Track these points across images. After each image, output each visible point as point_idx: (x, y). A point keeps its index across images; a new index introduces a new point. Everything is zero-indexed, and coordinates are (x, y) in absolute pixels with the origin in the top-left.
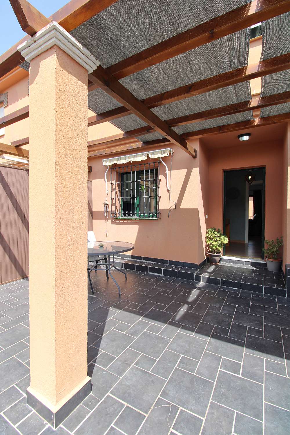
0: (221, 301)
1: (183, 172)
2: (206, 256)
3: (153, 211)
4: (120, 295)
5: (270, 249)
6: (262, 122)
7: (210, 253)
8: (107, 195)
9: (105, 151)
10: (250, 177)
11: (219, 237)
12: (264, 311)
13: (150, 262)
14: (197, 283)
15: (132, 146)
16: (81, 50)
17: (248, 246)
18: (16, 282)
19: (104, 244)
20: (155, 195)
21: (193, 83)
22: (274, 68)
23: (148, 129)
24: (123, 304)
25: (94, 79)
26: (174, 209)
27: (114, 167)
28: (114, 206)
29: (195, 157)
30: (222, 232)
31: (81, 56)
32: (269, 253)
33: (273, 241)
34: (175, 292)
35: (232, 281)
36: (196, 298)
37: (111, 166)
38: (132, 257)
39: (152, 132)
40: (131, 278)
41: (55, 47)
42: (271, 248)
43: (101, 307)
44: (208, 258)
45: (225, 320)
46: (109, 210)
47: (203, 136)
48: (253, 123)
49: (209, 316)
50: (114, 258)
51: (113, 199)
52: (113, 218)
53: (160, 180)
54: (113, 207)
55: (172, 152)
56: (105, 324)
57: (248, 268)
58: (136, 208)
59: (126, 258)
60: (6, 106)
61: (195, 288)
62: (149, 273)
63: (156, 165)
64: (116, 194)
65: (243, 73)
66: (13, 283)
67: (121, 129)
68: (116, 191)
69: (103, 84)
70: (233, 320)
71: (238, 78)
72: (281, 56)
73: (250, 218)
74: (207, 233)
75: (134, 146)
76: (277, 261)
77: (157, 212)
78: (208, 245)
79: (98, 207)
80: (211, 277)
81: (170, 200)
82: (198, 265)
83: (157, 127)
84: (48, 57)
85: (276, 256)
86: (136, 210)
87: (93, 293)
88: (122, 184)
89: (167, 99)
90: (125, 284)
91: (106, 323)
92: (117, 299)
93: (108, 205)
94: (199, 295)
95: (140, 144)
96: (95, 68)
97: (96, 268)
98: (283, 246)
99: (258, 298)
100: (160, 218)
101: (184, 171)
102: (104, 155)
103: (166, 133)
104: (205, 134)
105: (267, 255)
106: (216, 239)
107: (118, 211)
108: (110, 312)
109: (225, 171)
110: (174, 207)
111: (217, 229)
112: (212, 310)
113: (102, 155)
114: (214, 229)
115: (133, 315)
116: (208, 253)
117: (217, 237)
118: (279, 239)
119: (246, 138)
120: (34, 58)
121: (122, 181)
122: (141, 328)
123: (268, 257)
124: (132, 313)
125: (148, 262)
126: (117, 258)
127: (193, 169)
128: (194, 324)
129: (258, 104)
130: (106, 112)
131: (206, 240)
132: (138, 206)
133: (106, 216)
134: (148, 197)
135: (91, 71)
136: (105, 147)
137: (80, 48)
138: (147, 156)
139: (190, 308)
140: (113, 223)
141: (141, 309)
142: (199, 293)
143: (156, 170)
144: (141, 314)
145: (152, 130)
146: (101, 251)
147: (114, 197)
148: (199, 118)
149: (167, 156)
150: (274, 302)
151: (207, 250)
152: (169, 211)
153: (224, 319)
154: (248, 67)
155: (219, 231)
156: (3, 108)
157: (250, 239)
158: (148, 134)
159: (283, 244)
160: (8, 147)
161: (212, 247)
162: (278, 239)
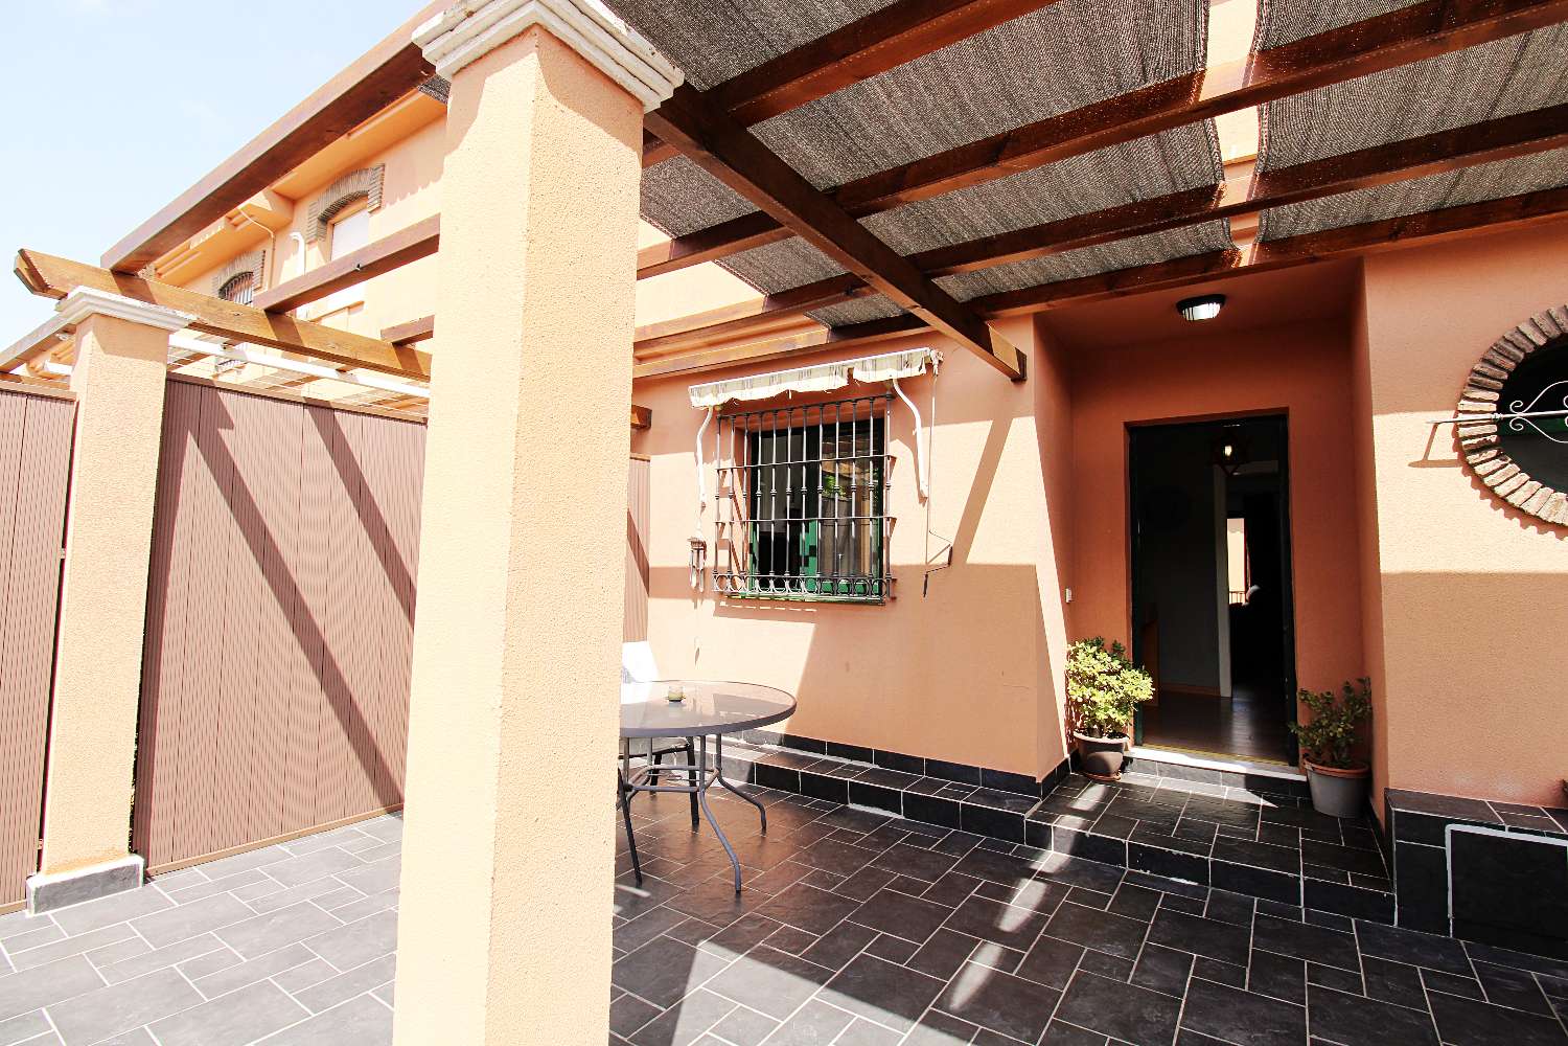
0: (1130, 934)
1: (979, 432)
2: (1070, 747)
3: (867, 572)
4: (738, 892)
5: (1321, 727)
6: (1269, 259)
7: (1084, 734)
8: (703, 507)
9: (701, 357)
10: (1228, 450)
11: (1119, 673)
12: (1307, 983)
13: (854, 763)
14: (1035, 855)
15: (793, 341)
16: (620, 38)
17: (1231, 710)
18: (364, 824)
19: (686, 691)
20: (875, 513)
21: (1010, 132)
22: (1303, 74)
23: (848, 286)
24: (749, 932)
25: (665, 127)
26: (943, 564)
27: (729, 412)
28: (727, 552)
29: (1019, 379)
30: (1128, 655)
31: (622, 57)
32: (1317, 743)
33: (1329, 693)
34: (951, 889)
35: (1175, 852)
36: (1033, 914)
37: (718, 409)
38: (788, 740)
39: (864, 294)
40: (782, 823)
41: (536, 30)
42: (1325, 722)
43: (667, 940)
44: (1074, 755)
45: (1151, 1013)
46: (710, 563)
47: (1049, 306)
48: (1232, 260)
49: (1085, 995)
50: (719, 743)
51: (724, 524)
52: (722, 593)
53: (894, 459)
54: (724, 554)
55: (935, 362)
56: (677, 1011)
57: (1233, 798)
58: (807, 558)
59: (766, 746)
60: (375, 207)
61: (1029, 873)
62: (852, 806)
63: (878, 406)
64: (734, 508)
65: (1189, 95)
66: (355, 827)
67: (756, 284)
68: (733, 497)
69: (696, 143)
70: (1181, 1015)
71: (1174, 111)
72: (1328, 33)
73: (1234, 599)
74: (1073, 656)
75: (802, 339)
76: (1347, 776)
77: (881, 576)
78: (1078, 705)
79: (670, 551)
80: (1088, 833)
81: (929, 531)
82: (1039, 781)
83: (881, 279)
84: (509, 64)
85: (1344, 756)
86: (807, 564)
87: (639, 881)
88: (754, 471)
89: (916, 185)
90: (760, 846)
91: (684, 1008)
92: (728, 910)
93: (704, 545)
94: (1045, 906)
95: (820, 335)
96: (668, 95)
97: (654, 782)
98: (1371, 715)
99: (1280, 926)
100: (894, 599)
101: (982, 430)
102: (696, 371)
103: (915, 301)
104: (1058, 298)
105: (1309, 748)
106: (1104, 683)
107: (738, 568)
108: (698, 959)
109: (1132, 429)
110: (944, 558)
111: (1108, 643)
112: (1099, 970)
113: (690, 372)
114: (1098, 643)
115: (787, 978)
116: (1075, 734)
117: (1110, 673)
118: (1353, 686)
119: (1207, 312)
120: (464, 68)
121: (755, 461)
122: (815, 1035)
123: (1312, 755)
124: (783, 968)
125: (847, 762)
126: (732, 745)
127: (1015, 421)
128: (1024, 1029)
129: (1250, 195)
130: (705, 231)
131: (1067, 685)
132: (813, 550)
133: (698, 584)
134: (849, 522)
135: (653, 103)
136: (698, 342)
137: (620, 33)
138: (846, 374)
139: (1007, 960)
140: (719, 612)
141: (818, 953)
142: (1045, 895)
143: (880, 424)
144: (818, 977)
145: (864, 289)
146: (675, 719)
147: (725, 518)
148: (1035, 247)
149: (918, 374)
150: (1347, 946)
151: (1070, 724)
152: (927, 575)
153: (1147, 1013)
154: (1207, 74)
155: (1116, 651)
156: (365, 213)
157: (1236, 682)
158: (850, 302)
159: (1371, 709)
160: (372, 345)
161: (1090, 711)
162: (1348, 689)
